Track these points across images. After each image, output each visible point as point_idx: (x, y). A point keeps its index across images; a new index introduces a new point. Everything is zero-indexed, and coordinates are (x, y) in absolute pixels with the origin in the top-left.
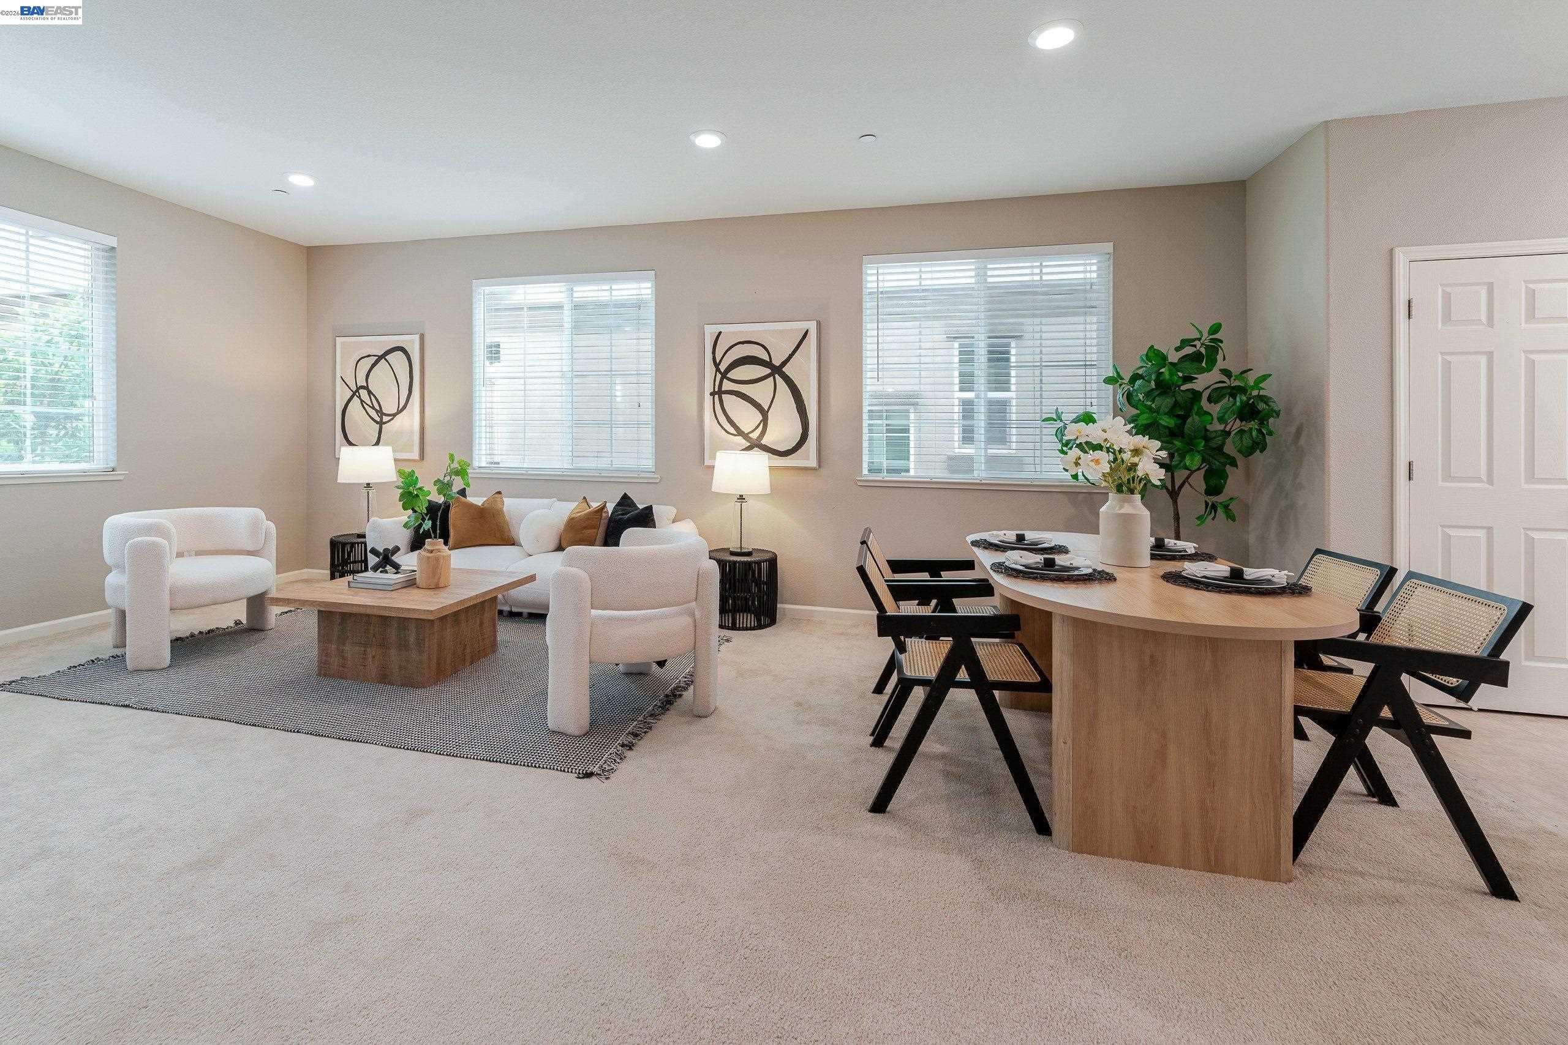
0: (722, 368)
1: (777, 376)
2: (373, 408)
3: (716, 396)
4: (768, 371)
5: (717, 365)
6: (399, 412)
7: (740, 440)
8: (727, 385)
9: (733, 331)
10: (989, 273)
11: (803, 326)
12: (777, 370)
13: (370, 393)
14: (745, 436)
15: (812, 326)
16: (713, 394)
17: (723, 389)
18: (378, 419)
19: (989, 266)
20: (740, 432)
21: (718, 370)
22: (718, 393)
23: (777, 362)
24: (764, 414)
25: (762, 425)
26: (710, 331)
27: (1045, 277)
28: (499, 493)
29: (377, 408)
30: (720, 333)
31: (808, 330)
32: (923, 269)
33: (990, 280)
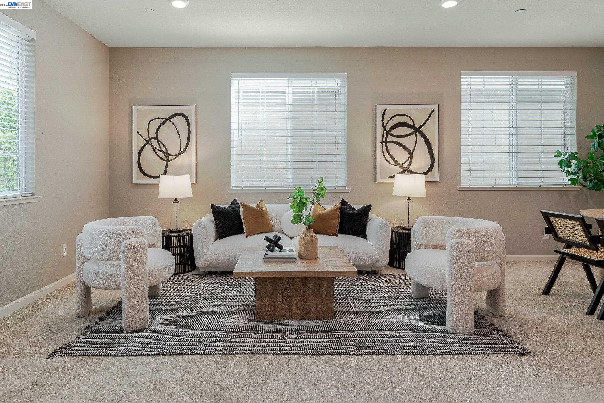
0: (388, 128)
1: (417, 133)
2: (161, 151)
3: (384, 144)
4: (413, 131)
5: (384, 127)
6: (180, 153)
7: (397, 167)
8: (390, 138)
9: (393, 109)
10: (519, 83)
11: (432, 107)
12: (417, 130)
13: (159, 141)
14: (401, 166)
15: (436, 107)
16: (382, 143)
17: (388, 140)
18: (165, 158)
19: (518, 80)
20: (397, 164)
21: (385, 129)
22: (385, 142)
23: (417, 126)
24: (411, 154)
25: (409, 159)
26: (380, 109)
27: (543, 87)
28: (262, 201)
29: (165, 151)
30: (386, 109)
31: (433, 110)
32: (485, 80)
33: (519, 87)
